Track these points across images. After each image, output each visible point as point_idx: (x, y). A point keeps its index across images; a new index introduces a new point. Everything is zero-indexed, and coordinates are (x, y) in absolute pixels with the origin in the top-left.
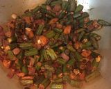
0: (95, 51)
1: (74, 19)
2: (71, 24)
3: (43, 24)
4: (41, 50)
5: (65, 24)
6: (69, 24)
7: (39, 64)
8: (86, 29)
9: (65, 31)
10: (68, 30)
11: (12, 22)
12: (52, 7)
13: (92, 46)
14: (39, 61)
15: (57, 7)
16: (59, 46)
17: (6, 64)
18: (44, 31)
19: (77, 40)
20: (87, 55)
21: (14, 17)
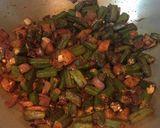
0: (146, 79)
1: (115, 31)
2: (110, 38)
3: (69, 35)
4: (62, 72)
5: (100, 38)
6: (107, 39)
7: (58, 91)
8: (133, 46)
9: (100, 47)
10: (105, 46)
11: (24, 28)
12: (84, 15)
13: (141, 70)
14: (58, 87)
15: (91, 14)
16: (90, 68)
17: (6, 85)
18: (70, 44)
19: (118, 62)
20: (132, 84)
21: (27, 22)
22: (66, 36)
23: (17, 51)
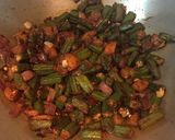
0: (155, 82)
1: (122, 32)
2: (116, 39)
3: (73, 38)
4: (67, 77)
5: (106, 40)
6: (113, 40)
7: (63, 98)
8: (141, 47)
9: (107, 50)
10: (111, 48)
11: (24, 33)
12: (88, 15)
13: (150, 73)
14: (63, 94)
15: (95, 14)
16: (96, 73)
17: (9, 94)
18: (74, 47)
19: (126, 65)
20: (142, 88)
21: (27, 26)
22: (70, 39)
23: (18, 58)
